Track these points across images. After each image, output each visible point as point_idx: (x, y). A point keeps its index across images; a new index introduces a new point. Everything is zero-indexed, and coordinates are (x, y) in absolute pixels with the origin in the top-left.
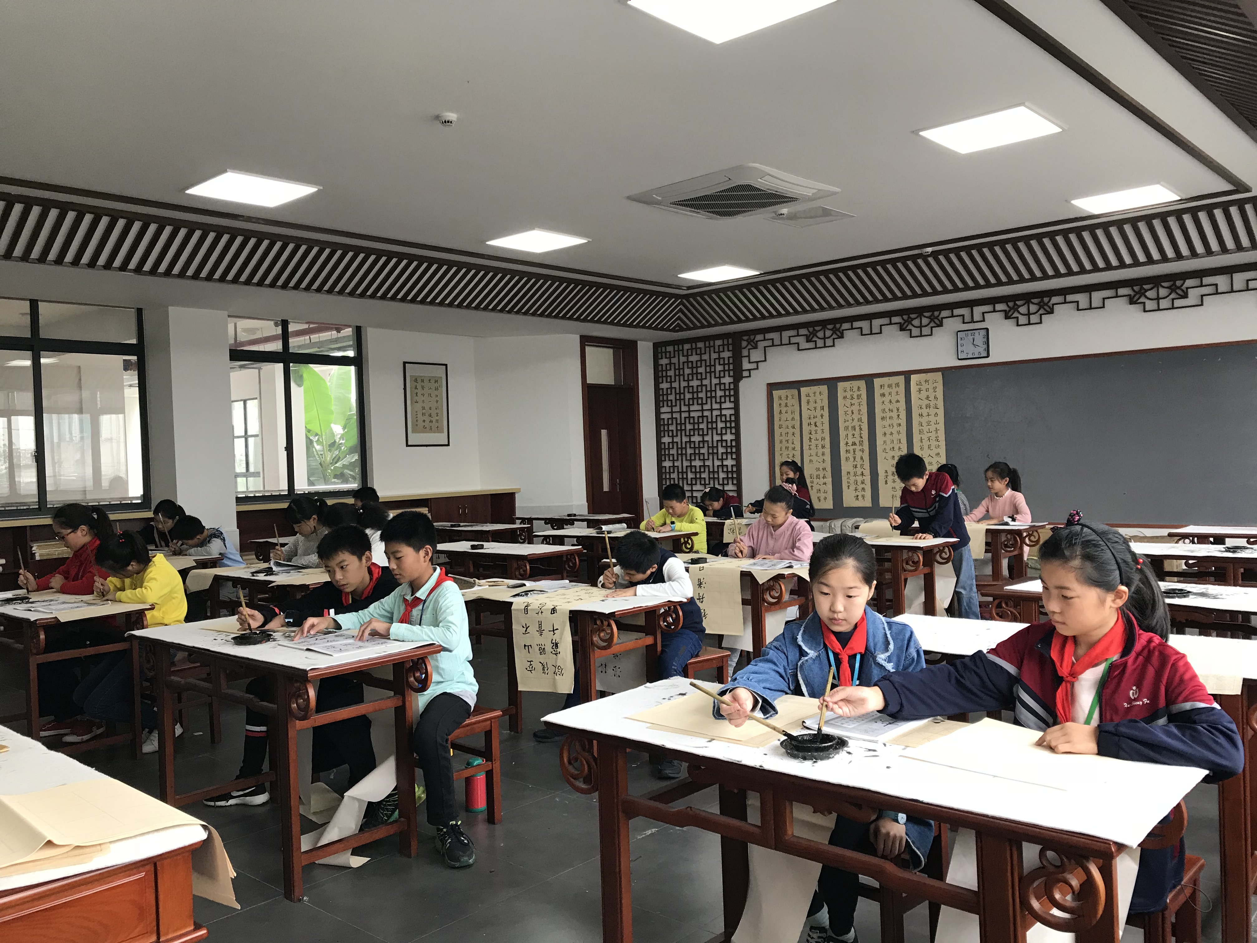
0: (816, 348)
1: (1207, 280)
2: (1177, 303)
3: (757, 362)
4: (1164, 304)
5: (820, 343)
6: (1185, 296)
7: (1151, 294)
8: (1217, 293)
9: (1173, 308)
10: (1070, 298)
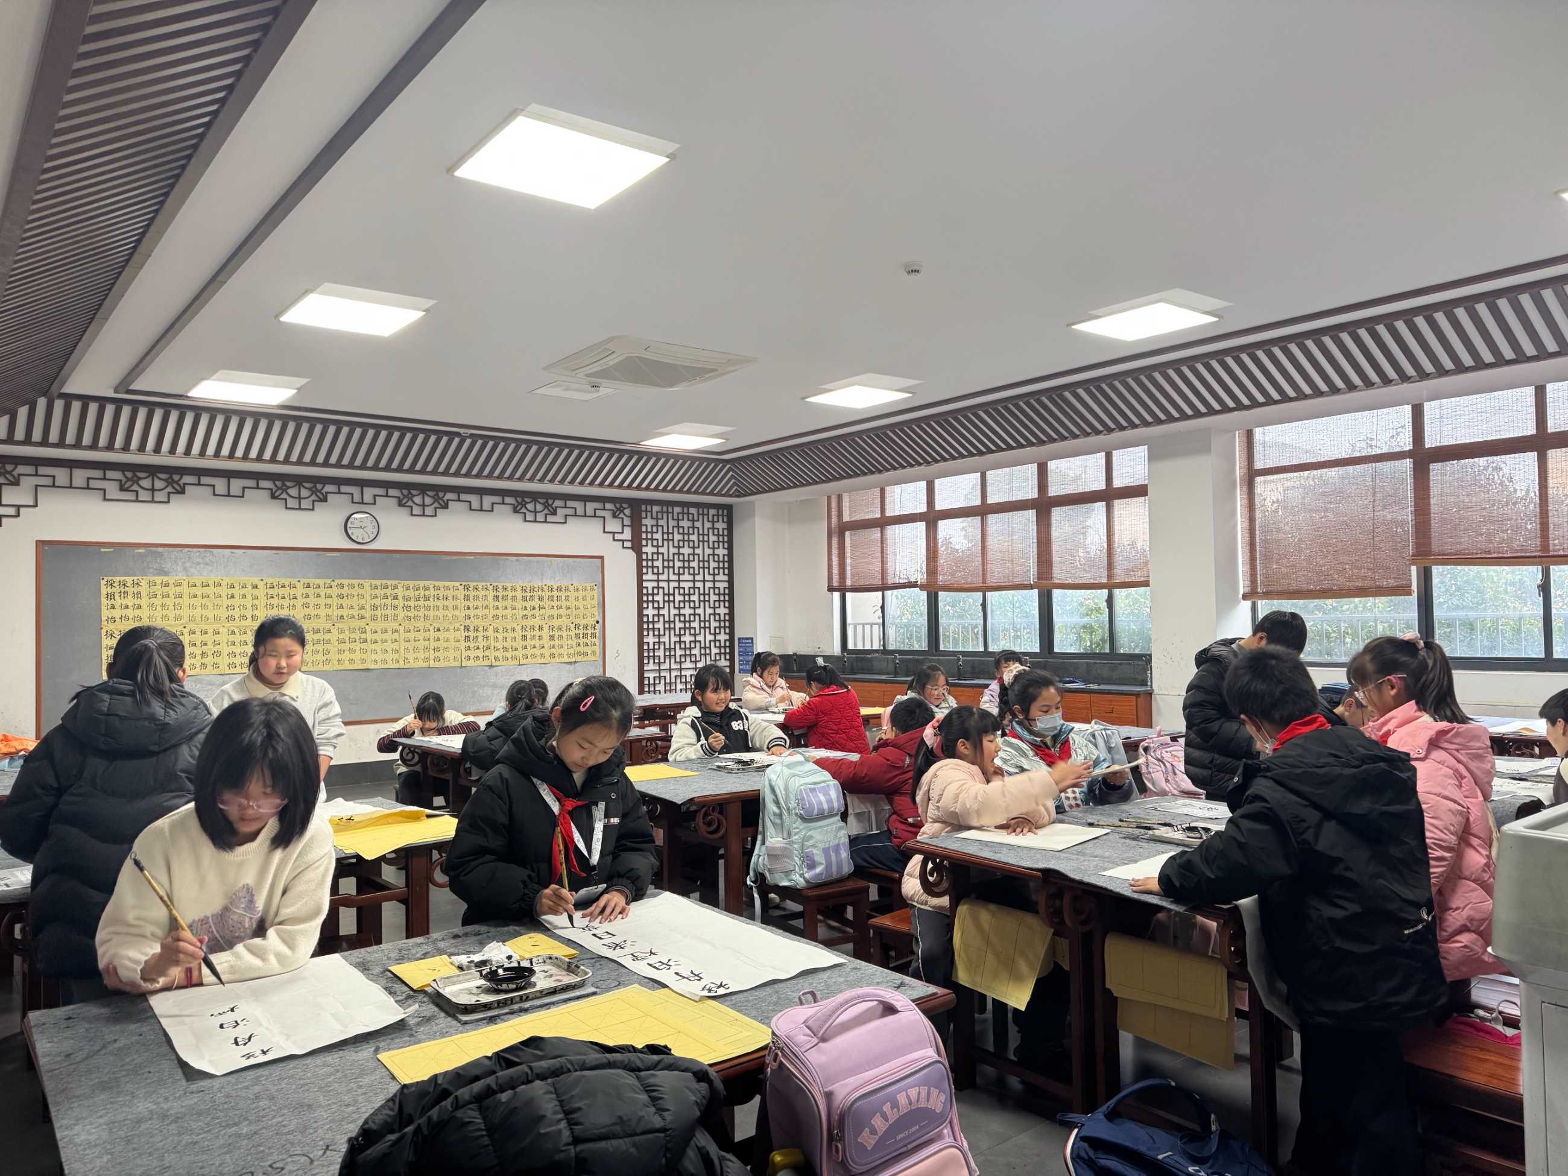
0: (137, 500)
1: (570, 504)
2: (550, 518)
3: (18, 507)
4: (540, 517)
5: (144, 495)
6: (554, 513)
7: (530, 506)
8: (576, 515)
9: (546, 522)
10: (463, 497)
